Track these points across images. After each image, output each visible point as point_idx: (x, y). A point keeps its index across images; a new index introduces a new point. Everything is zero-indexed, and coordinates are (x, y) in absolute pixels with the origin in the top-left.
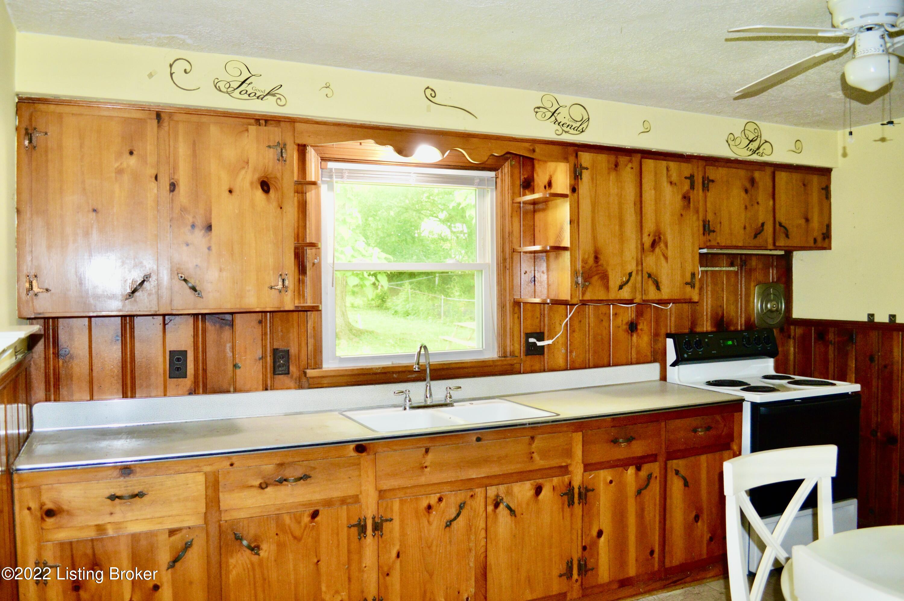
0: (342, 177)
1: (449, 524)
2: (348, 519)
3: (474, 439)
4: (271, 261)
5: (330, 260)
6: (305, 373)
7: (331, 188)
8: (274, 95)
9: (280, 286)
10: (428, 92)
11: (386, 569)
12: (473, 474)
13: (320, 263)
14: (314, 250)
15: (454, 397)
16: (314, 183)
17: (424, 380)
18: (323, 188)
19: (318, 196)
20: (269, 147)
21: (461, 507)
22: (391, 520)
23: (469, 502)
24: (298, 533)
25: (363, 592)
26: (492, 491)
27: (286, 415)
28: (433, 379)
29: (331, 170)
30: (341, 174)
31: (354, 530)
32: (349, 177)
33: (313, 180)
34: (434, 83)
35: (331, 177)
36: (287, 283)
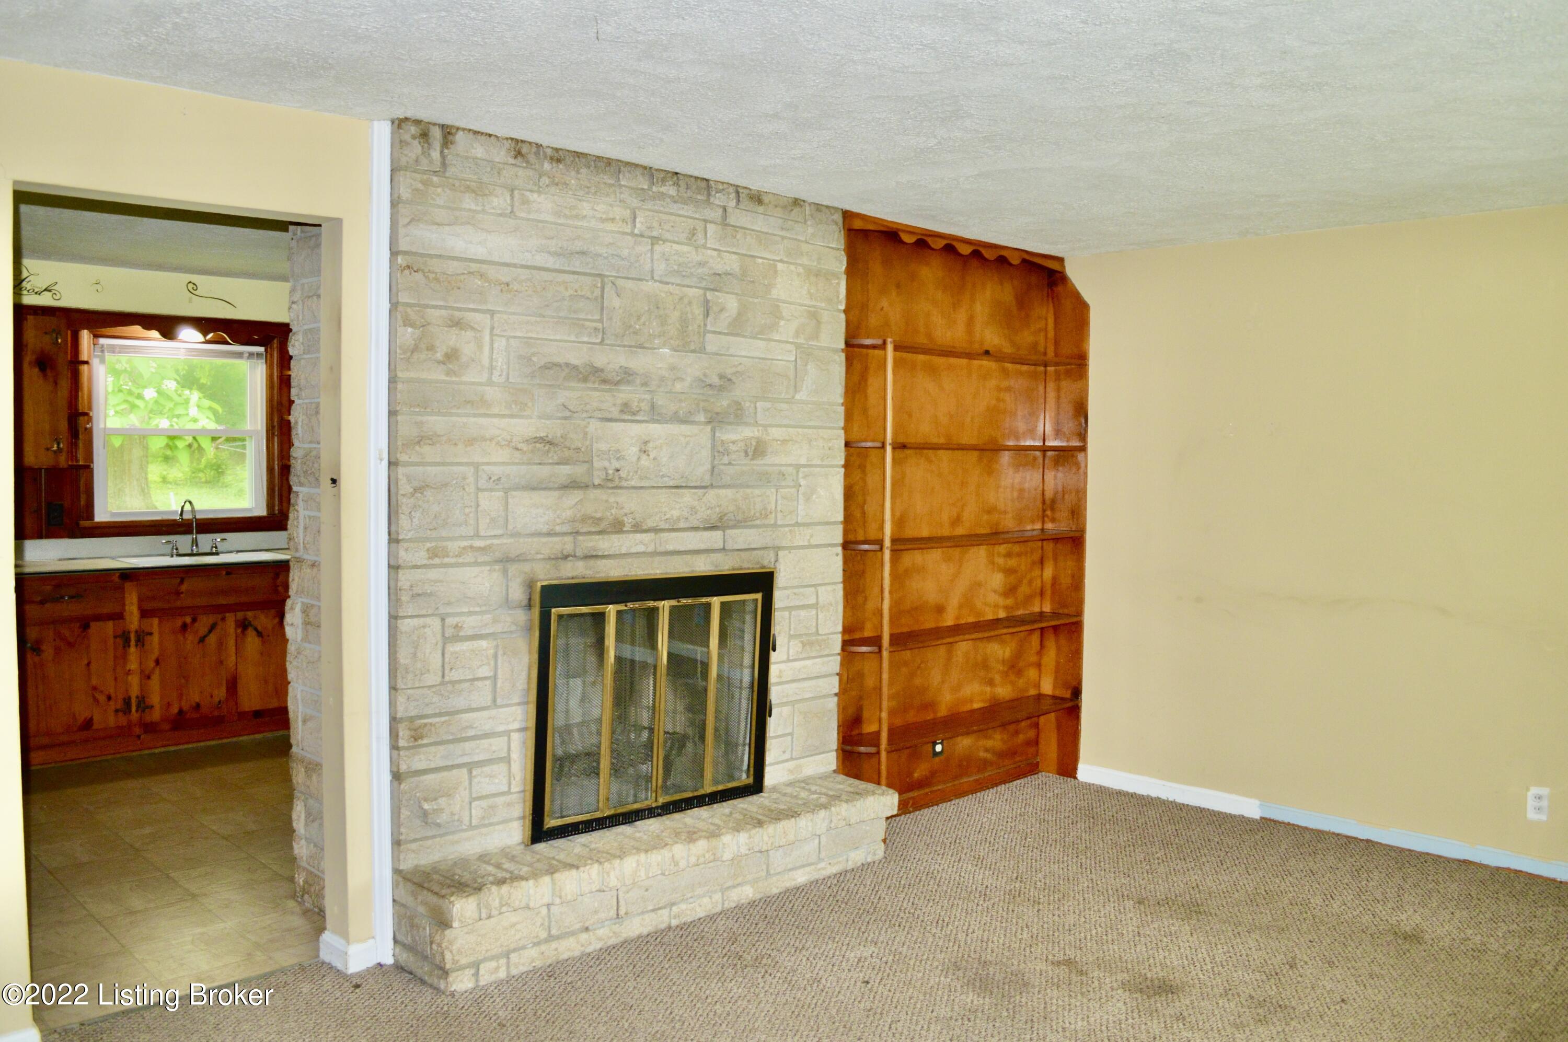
0: (113, 352)
1: (202, 640)
2: (114, 631)
3: (224, 573)
4: (47, 427)
5: (102, 426)
6: (78, 524)
7: (103, 361)
8: (50, 291)
9: (55, 448)
10: (191, 286)
11: (147, 673)
12: (222, 601)
13: (91, 429)
14: (86, 417)
15: (220, 549)
16: (86, 363)
17: (191, 533)
18: (95, 362)
19: (90, 371)
20: (46, 333)
21: (212, 628)
22: (151, 634)
23: (220, 623)
24: (71, 640)
25: (127, 690)
26: (240, 615)
27: (60, 560)
28: (198, 532)
29: (103, 346)
30: (112, 349)
31: (120, 641)
32: (120, 352)
33: (86, 359)
34: (195, 278)
35: (103, 351)
36: (61, 445)
